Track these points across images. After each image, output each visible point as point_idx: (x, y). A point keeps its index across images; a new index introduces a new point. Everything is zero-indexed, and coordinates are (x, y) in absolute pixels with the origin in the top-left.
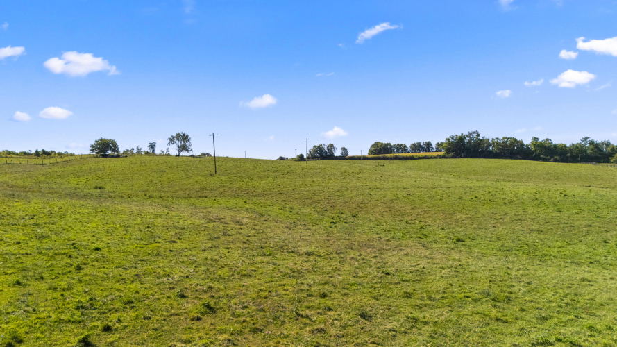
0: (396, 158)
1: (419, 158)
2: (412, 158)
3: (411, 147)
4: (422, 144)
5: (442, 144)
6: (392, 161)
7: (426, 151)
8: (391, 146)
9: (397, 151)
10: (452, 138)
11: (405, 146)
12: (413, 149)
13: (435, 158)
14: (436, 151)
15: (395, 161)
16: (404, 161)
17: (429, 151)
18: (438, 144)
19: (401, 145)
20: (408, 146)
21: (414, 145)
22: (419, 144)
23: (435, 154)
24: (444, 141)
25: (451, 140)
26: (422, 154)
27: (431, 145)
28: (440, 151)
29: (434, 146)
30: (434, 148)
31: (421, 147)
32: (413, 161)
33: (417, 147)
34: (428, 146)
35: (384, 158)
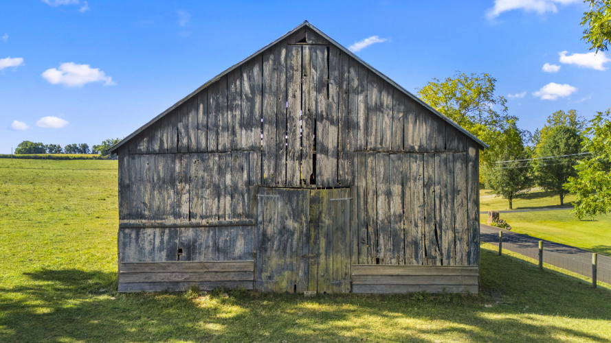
0: (49, 158)
1: (75, 159)
2: (68, 158)
3: (66, 148)
4: (78, 146)
5: (99, 146)
6: (44, 161)
7: (82, 153)
8: (42, 145)
9: (50, 152)
10: (109, 142)
11: (59, 147)
12: (68, 150)
13: (91, 159)
14: (93, 153)
15: (48, 161)
16: (58, 161)
17: (85, 153)
18: (95, 147)
19: (55, 146)
20: (63, 147)
21: (69, 146)
22: (75, 145)
23: (91, 156)
24: (100, 144)
25: (107, 143)
26: (78, 155)
27: (87, 147)
28: (97, 153)
29: (91, 148)
30: (91, 150)
31: (77, 148)
32: (68, 161)
33: (72, 149)
34: (84, 148)
35: (36, 158)
